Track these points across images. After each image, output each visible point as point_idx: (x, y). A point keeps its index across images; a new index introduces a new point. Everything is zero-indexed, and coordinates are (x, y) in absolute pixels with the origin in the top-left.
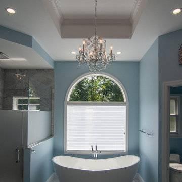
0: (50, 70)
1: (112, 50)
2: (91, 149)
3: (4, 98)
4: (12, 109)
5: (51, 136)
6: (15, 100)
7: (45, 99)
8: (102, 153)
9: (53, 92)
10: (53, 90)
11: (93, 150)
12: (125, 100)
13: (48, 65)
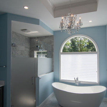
0: (51, 36)
1: (80, 20)
2: (74, 80)
3: (30, 52)
4: (34, 57)
5: (52, 71)
6: (35, 52)
7: (49, 51)
8: (81, 83)
9: (53, 48)
10: (53, 47)
11: (75, 81)
12: (97, 51)
13: (50, 33)
